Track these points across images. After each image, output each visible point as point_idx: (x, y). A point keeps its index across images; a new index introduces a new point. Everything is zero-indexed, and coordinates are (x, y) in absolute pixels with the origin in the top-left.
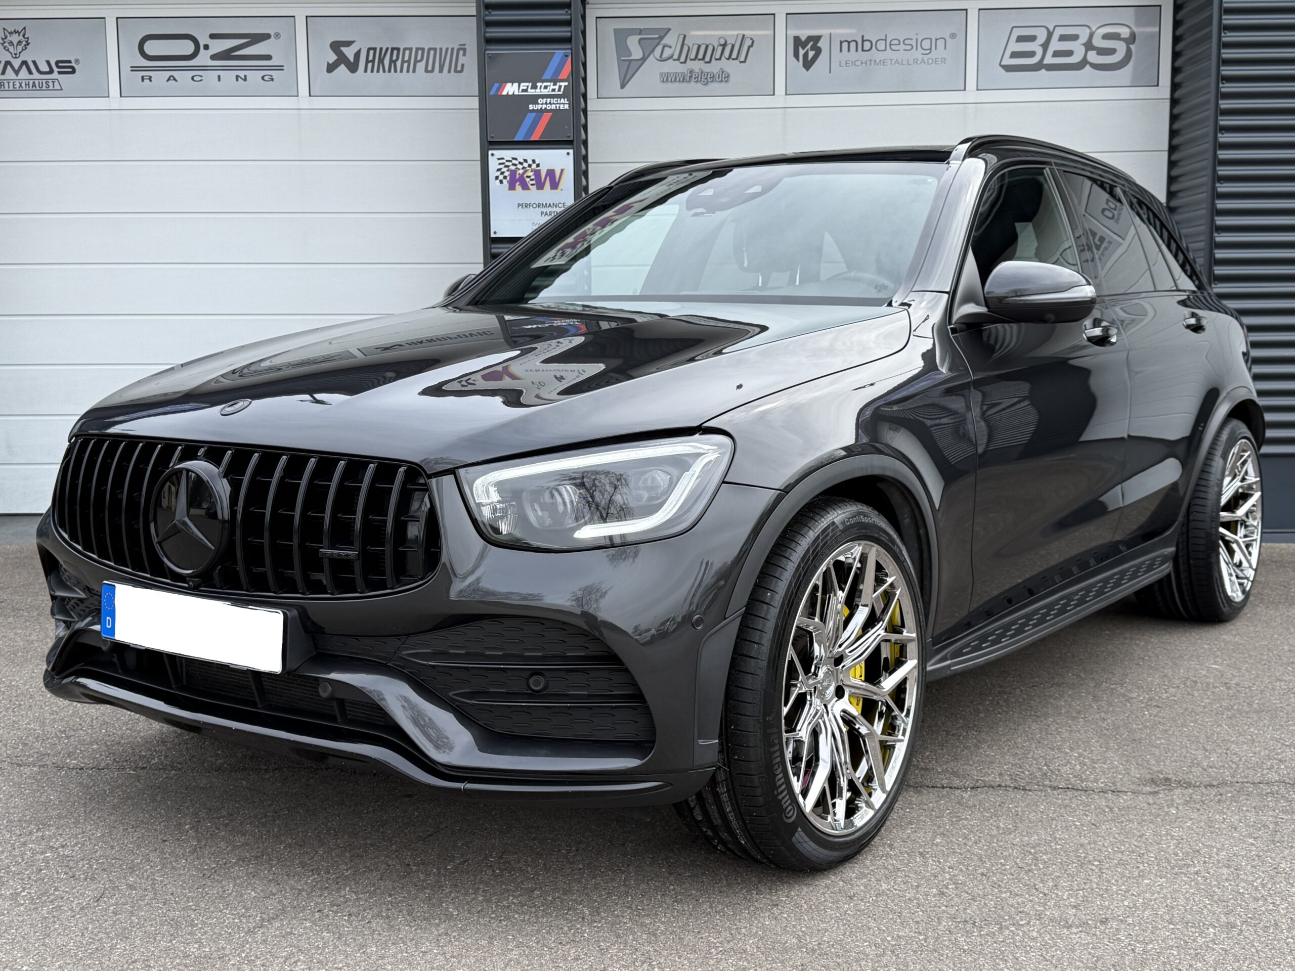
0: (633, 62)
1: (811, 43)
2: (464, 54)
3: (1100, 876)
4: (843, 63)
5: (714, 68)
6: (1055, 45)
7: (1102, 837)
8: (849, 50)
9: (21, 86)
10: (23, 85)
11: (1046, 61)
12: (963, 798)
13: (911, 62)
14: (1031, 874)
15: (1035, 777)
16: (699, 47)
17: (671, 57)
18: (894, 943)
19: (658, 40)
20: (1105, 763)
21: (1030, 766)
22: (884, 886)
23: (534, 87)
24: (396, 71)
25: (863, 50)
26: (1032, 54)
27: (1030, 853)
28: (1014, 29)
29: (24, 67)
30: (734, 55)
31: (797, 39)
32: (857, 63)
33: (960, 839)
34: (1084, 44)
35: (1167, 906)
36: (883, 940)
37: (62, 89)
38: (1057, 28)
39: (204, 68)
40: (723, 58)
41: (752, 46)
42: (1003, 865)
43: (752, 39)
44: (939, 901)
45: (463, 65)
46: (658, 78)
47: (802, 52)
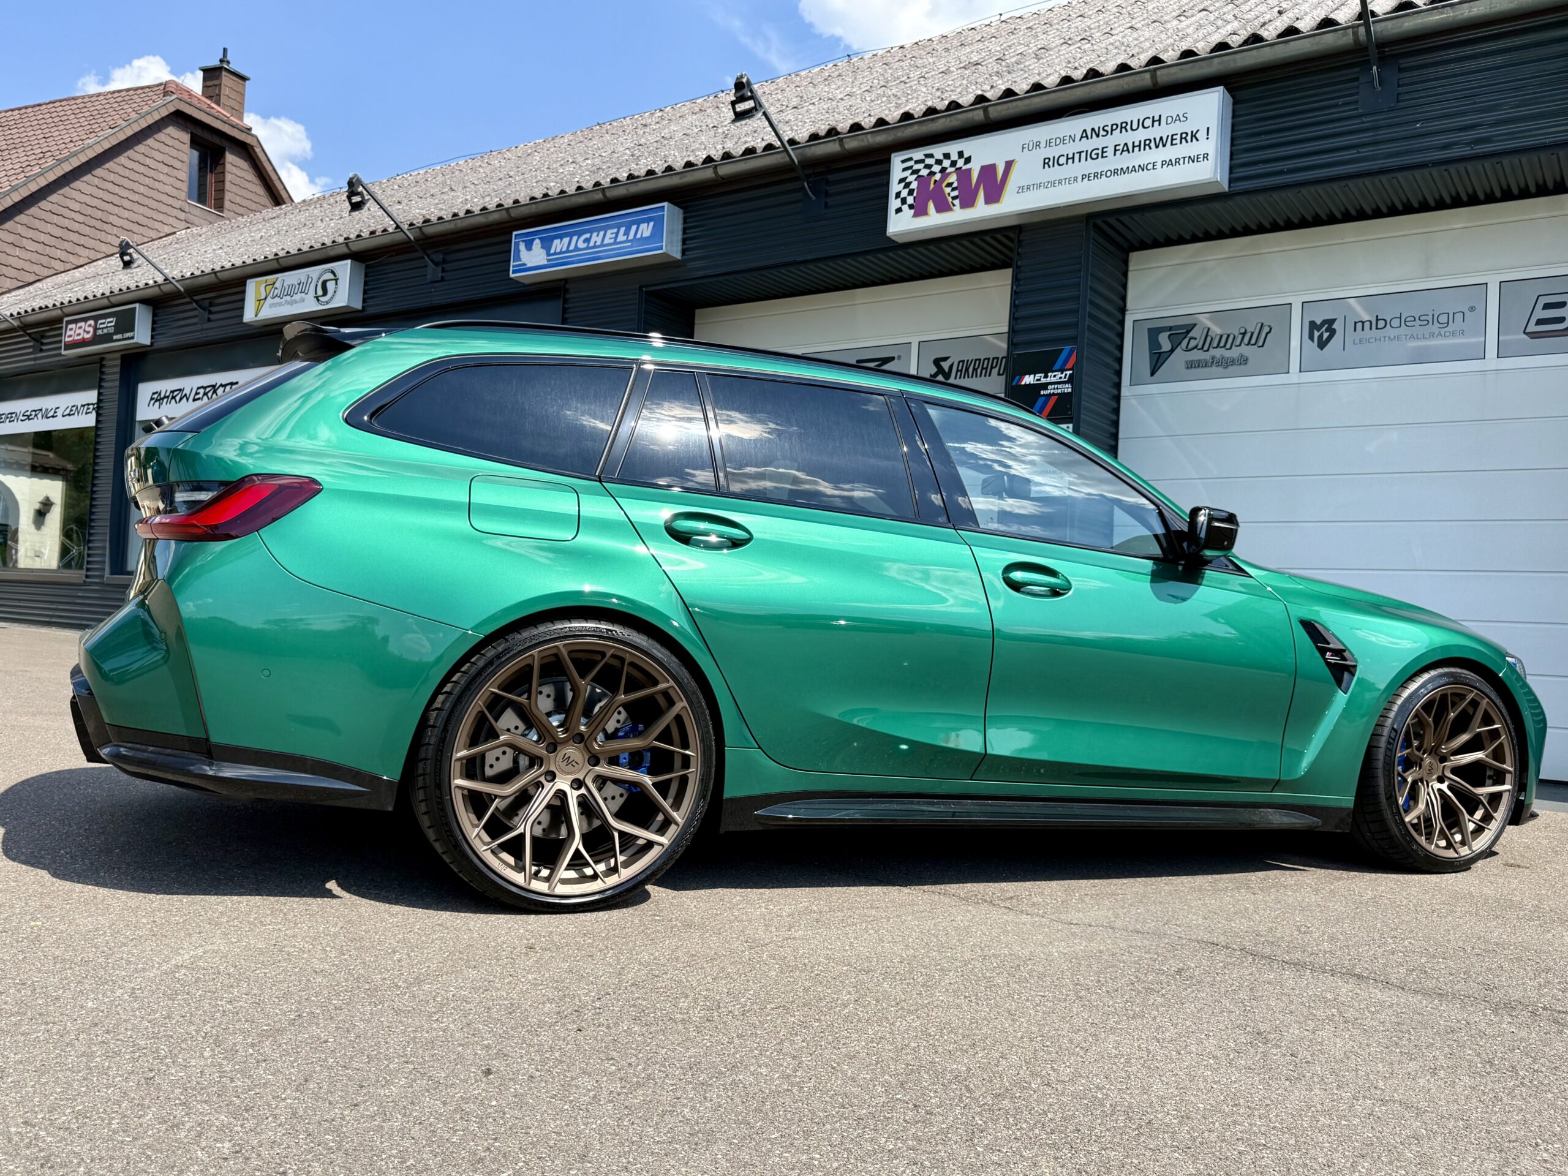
0: (1162, 355)
1: (1326, 326)
4: (1357, 341)
5: (1235, 353)
8: (1363, 330)
13: (1427, 336)
16: (1221, 337)
17: (1196, 347)
19: (1184, 335)
23: (1046, 377)
24: (977, 376)
25: (1377, 328)
26: (1561, 320)
28: (1541, 297)
30: (1253, 341)
31: (1312, 323)
32: (1371, 340)
40: (1243, 345)
41: (1269, 332)
43: (1269, 326)
46: (1183, 365)
47: (1316, 334)
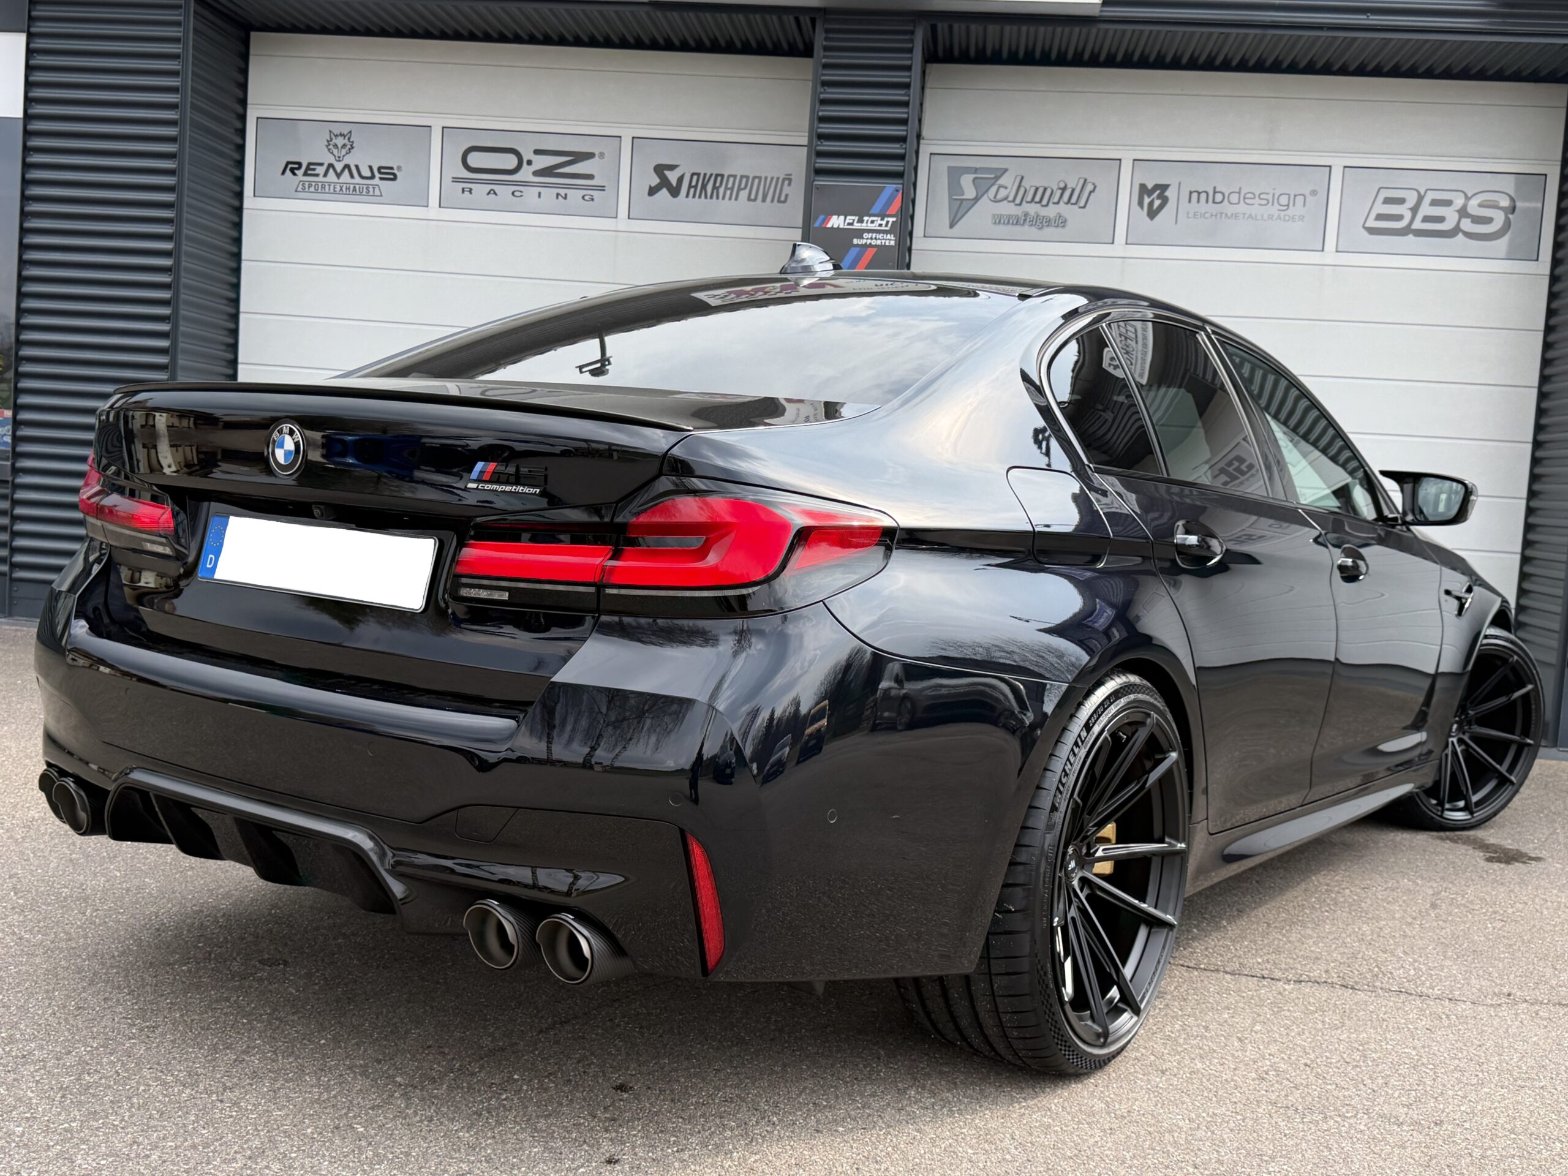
0: (964, 203)
1: (1158, 192)
2: (789, 184)
3: (1434, 1080)
4: (1191, 215)
5: (1051, 211)
6: (1426, 210)
7: (1438, 1042)
8: (1198, 201)
9: (341, 189)
10: (344, 189)
11: (1414, 226)
12: (1285, 990)
13: (1266, 217)
14: (1359, 1070)
15: (1366, 978)
16: (1037, 189)
17: (1006, 198)
18: (1209, 1119)
19: (993, 181)
20: (1442, 970)
21: (1360, 966)
22: (1199, 1065)
23: (861, 221)
24: (718, 198)
25: (1214, 202)
26: (1399, 218)
27: (1358, 1049)
28: (1382, 190)
29: (346, 171)
30: (1074, 200)
31: (1143, 187)
32: (1207, 215)
33: (1282, 1029)
34: (1458, 211)
35: (1508, 1116)
36: (1198, 1116)
37: (381, 196)
38: (1429, 192)
39: (525, 184)
40: (1061, 202)
41: (1093, 191)
42: (1327, 1058)
43: (1094, 184)
44: (1259, 1085)
45: (787, 196)
46: (990, 220)
47: (1147, 200)
